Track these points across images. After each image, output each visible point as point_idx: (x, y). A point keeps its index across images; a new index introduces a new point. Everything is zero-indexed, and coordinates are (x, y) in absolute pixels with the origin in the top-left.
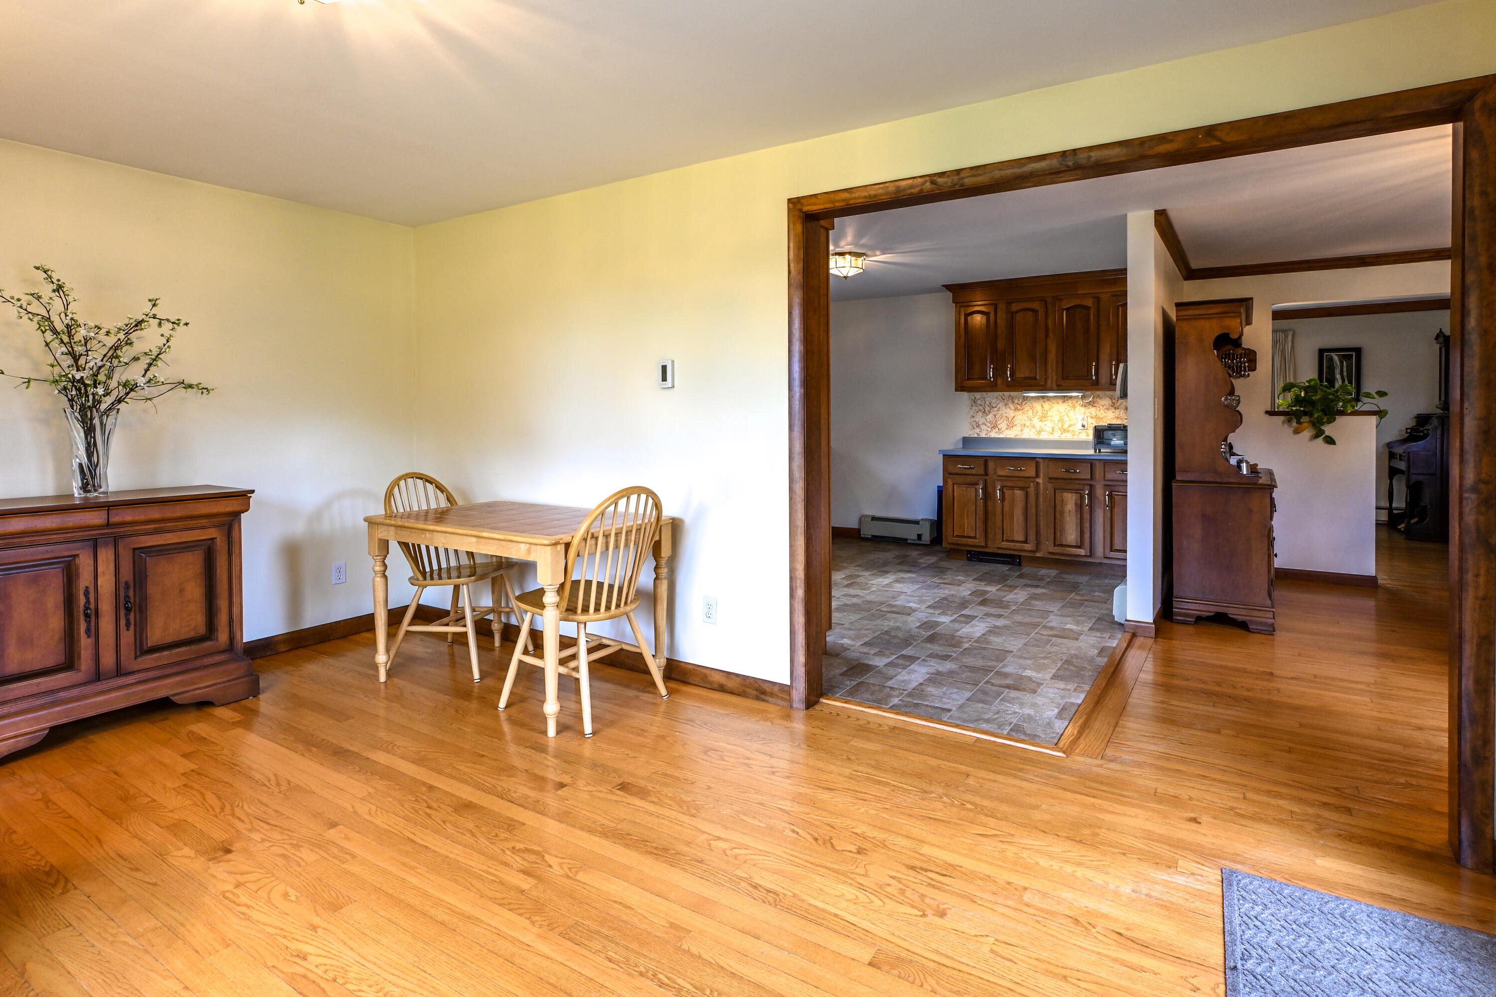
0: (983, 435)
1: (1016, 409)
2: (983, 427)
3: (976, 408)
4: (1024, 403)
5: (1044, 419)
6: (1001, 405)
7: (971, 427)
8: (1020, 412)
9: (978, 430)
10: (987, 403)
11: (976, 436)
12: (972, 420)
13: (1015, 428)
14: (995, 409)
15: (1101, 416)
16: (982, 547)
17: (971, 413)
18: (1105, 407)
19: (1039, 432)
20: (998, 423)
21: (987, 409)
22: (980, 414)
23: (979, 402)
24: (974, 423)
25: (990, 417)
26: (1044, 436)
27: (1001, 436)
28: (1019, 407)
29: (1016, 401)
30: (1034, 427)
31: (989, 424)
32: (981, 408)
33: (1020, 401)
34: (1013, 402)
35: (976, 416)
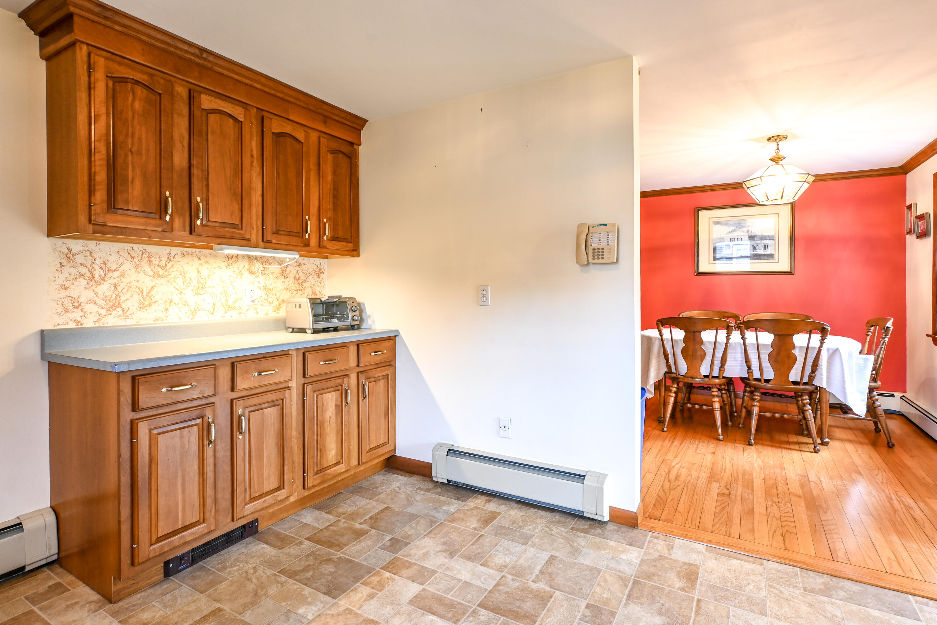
0: (89, 323)
1: (156, 275)
2: (88, 307)
3: (73, 271)
4: (169, 265)
5: (201, 292)
6: (127, 266)
7: (60, 309)
8: (163, 281)
9: (77, 315)
10: (98, 261)
11: (72, 325)
12: (63, 293)
13: (154, 307)
14: (116, 274)
15: (271, 287)
17: (60, 281)
18: (275, 275)
19: (194, 312)
20: (123, 298)
21: (98, 272)
22: (83, 282)
23: (80, 259)
24: (68, 303)
25: (104, 289)
26: (202, 318)
27: (129, 322)
28: (161, 272)
29: (156, 262)
30: (186, 304)
31: (102, 303)
32: (83, 270)
33: (163, 262)
34: (150, 262)
35: (73, 287)
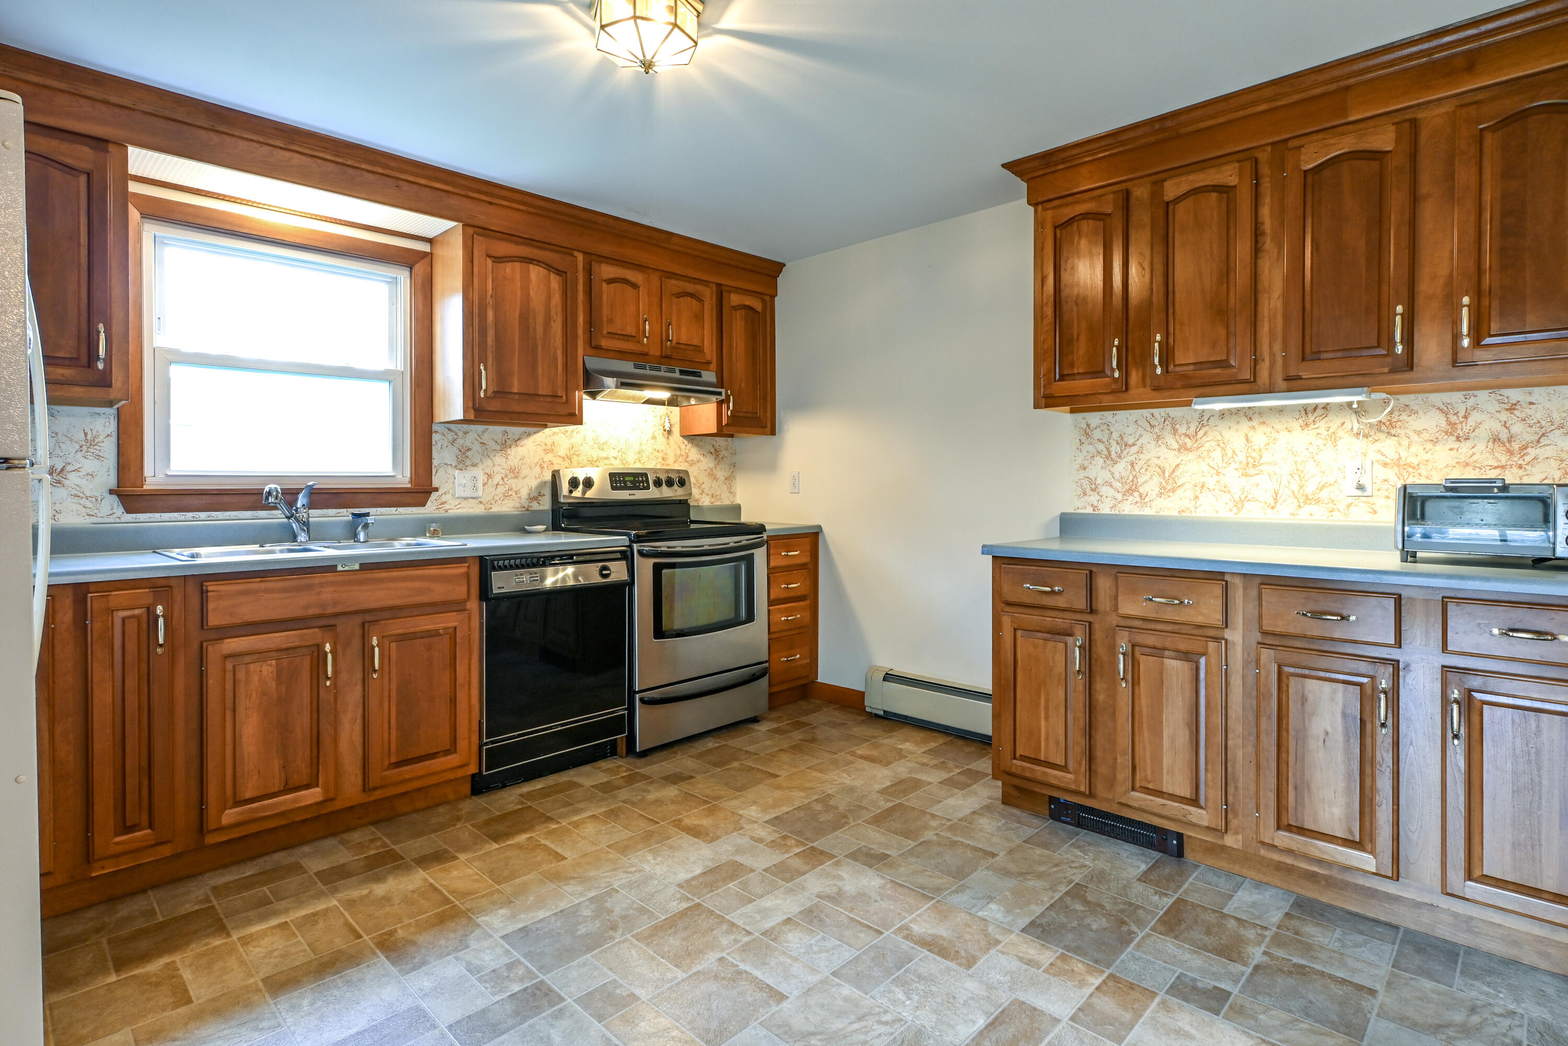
0: (1105, 509)
1: (1183, 448)
2: (1105, 490)
3: (1090, 448)
4: (1201, 433)
5: (1251, 471)
6: (1147, 439)
7: (1079, 491)
8: (1191, 456)
9: (1094, 498)
10: (1115, 436)
11: (1089, 510)
12: (1082, 474)
13: (1179, 492)
14: (1134, 449)
16: (1082, 794)
17: (1080, 460)
19: (1239, 504)
20: (1140, 480)
21: (1115, 448)
22: (1099, 461)
23: (1097, 434)
24: (1085, 483)
25: (1121, 468)
26: (1253, 513)
27: (1147, 512)
28: (1189, 443)
29: (1182, 430)
30: (1226, 490)
31: (1118, 485)
32: (1101, 447)
33: (1193, 429)
34: (1175, 431)
35: (1090, 466)
